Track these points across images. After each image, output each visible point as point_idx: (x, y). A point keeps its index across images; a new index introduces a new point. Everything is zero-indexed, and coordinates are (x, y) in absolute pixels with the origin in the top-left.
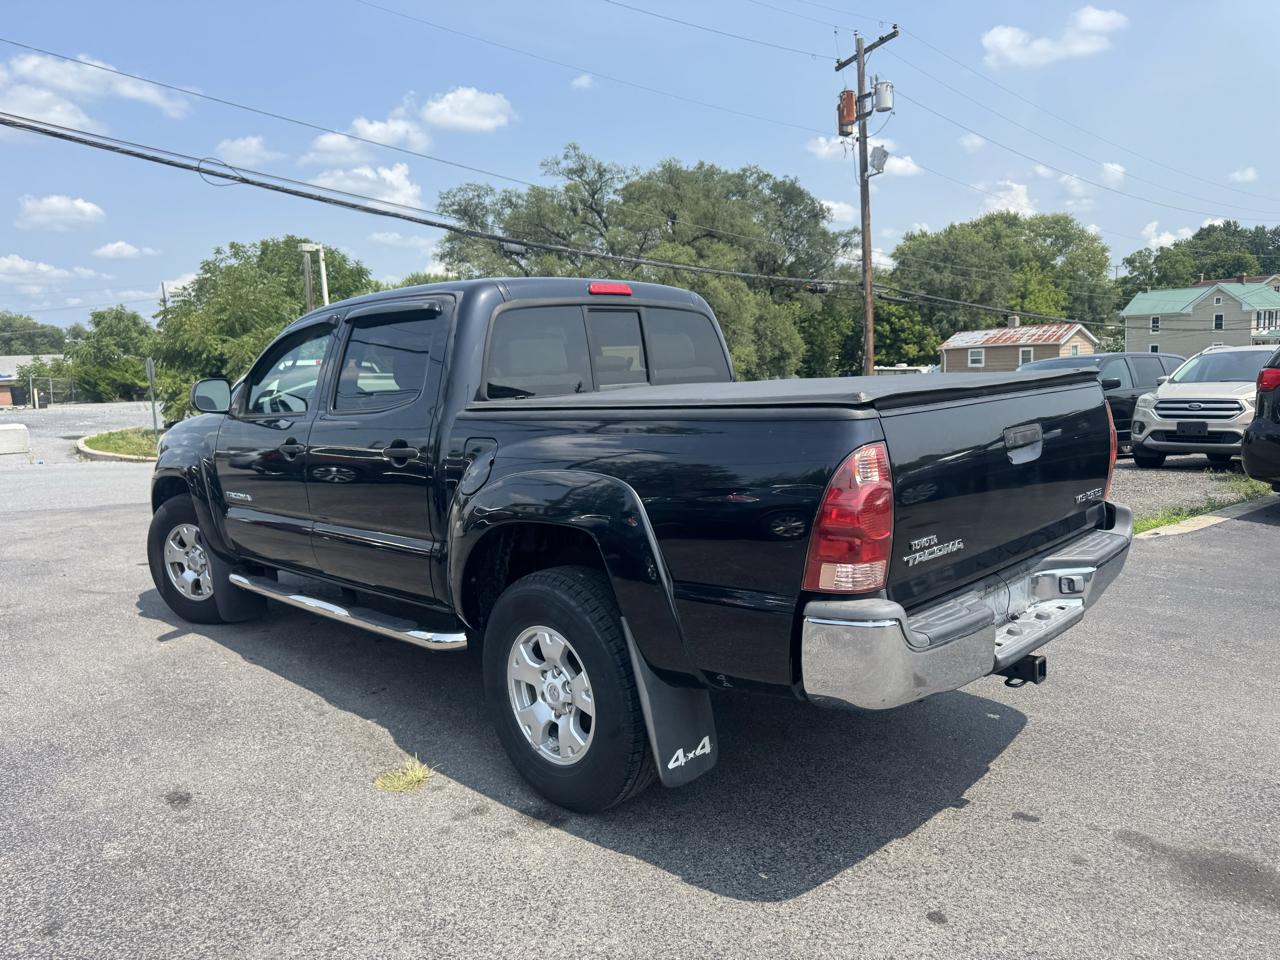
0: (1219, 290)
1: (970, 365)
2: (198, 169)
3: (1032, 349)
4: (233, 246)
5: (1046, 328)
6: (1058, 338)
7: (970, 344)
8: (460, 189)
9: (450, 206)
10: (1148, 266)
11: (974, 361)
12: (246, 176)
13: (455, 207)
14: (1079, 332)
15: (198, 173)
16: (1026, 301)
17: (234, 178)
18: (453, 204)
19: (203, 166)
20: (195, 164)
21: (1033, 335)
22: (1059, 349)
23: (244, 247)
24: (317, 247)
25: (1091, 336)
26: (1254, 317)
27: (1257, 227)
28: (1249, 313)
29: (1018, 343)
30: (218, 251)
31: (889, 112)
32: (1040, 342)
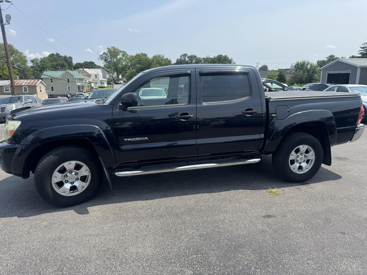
0: (67, 72)
1: (5, 92)
3: (27, 87)
5: (30, 80)
6: (35, 84)
7: (4, 85)
10: (38, 63)
11: (6, 90)
14: (41, 82)
16: (4, 71)
21: (26, 82)
22: (36, 87)
25: (44, 84)
26: (77, 79)
27: (65, 56)
28: (76, 78)
29: (22, 85)
31: (10, 3)
32: (29, 85)
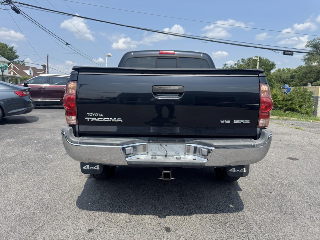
2: (202, 39)
4: (242, 59)
8: (314, 40)
9: (310, 45)
12: (212, 40)
13: (312, 45)
15: (201, 40)
17: (210, 41)
18: (311, 44)
19: (203, 38)
20: (201, 38)
23: (245, 59)
24: (257, 58)
30: (238, 61)
